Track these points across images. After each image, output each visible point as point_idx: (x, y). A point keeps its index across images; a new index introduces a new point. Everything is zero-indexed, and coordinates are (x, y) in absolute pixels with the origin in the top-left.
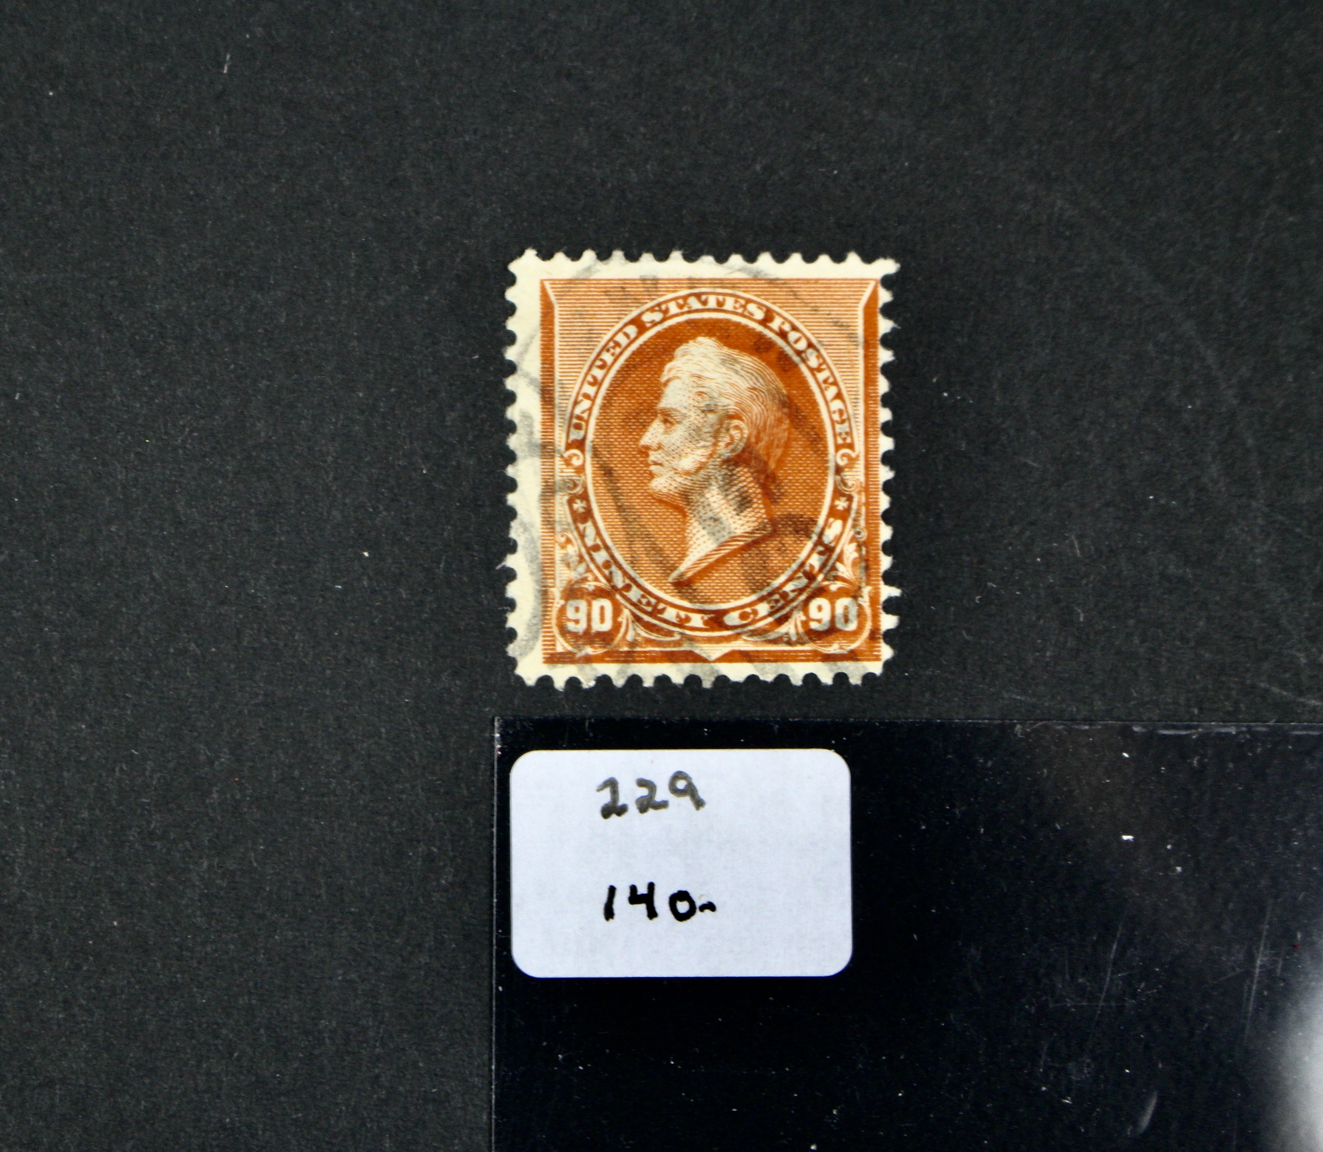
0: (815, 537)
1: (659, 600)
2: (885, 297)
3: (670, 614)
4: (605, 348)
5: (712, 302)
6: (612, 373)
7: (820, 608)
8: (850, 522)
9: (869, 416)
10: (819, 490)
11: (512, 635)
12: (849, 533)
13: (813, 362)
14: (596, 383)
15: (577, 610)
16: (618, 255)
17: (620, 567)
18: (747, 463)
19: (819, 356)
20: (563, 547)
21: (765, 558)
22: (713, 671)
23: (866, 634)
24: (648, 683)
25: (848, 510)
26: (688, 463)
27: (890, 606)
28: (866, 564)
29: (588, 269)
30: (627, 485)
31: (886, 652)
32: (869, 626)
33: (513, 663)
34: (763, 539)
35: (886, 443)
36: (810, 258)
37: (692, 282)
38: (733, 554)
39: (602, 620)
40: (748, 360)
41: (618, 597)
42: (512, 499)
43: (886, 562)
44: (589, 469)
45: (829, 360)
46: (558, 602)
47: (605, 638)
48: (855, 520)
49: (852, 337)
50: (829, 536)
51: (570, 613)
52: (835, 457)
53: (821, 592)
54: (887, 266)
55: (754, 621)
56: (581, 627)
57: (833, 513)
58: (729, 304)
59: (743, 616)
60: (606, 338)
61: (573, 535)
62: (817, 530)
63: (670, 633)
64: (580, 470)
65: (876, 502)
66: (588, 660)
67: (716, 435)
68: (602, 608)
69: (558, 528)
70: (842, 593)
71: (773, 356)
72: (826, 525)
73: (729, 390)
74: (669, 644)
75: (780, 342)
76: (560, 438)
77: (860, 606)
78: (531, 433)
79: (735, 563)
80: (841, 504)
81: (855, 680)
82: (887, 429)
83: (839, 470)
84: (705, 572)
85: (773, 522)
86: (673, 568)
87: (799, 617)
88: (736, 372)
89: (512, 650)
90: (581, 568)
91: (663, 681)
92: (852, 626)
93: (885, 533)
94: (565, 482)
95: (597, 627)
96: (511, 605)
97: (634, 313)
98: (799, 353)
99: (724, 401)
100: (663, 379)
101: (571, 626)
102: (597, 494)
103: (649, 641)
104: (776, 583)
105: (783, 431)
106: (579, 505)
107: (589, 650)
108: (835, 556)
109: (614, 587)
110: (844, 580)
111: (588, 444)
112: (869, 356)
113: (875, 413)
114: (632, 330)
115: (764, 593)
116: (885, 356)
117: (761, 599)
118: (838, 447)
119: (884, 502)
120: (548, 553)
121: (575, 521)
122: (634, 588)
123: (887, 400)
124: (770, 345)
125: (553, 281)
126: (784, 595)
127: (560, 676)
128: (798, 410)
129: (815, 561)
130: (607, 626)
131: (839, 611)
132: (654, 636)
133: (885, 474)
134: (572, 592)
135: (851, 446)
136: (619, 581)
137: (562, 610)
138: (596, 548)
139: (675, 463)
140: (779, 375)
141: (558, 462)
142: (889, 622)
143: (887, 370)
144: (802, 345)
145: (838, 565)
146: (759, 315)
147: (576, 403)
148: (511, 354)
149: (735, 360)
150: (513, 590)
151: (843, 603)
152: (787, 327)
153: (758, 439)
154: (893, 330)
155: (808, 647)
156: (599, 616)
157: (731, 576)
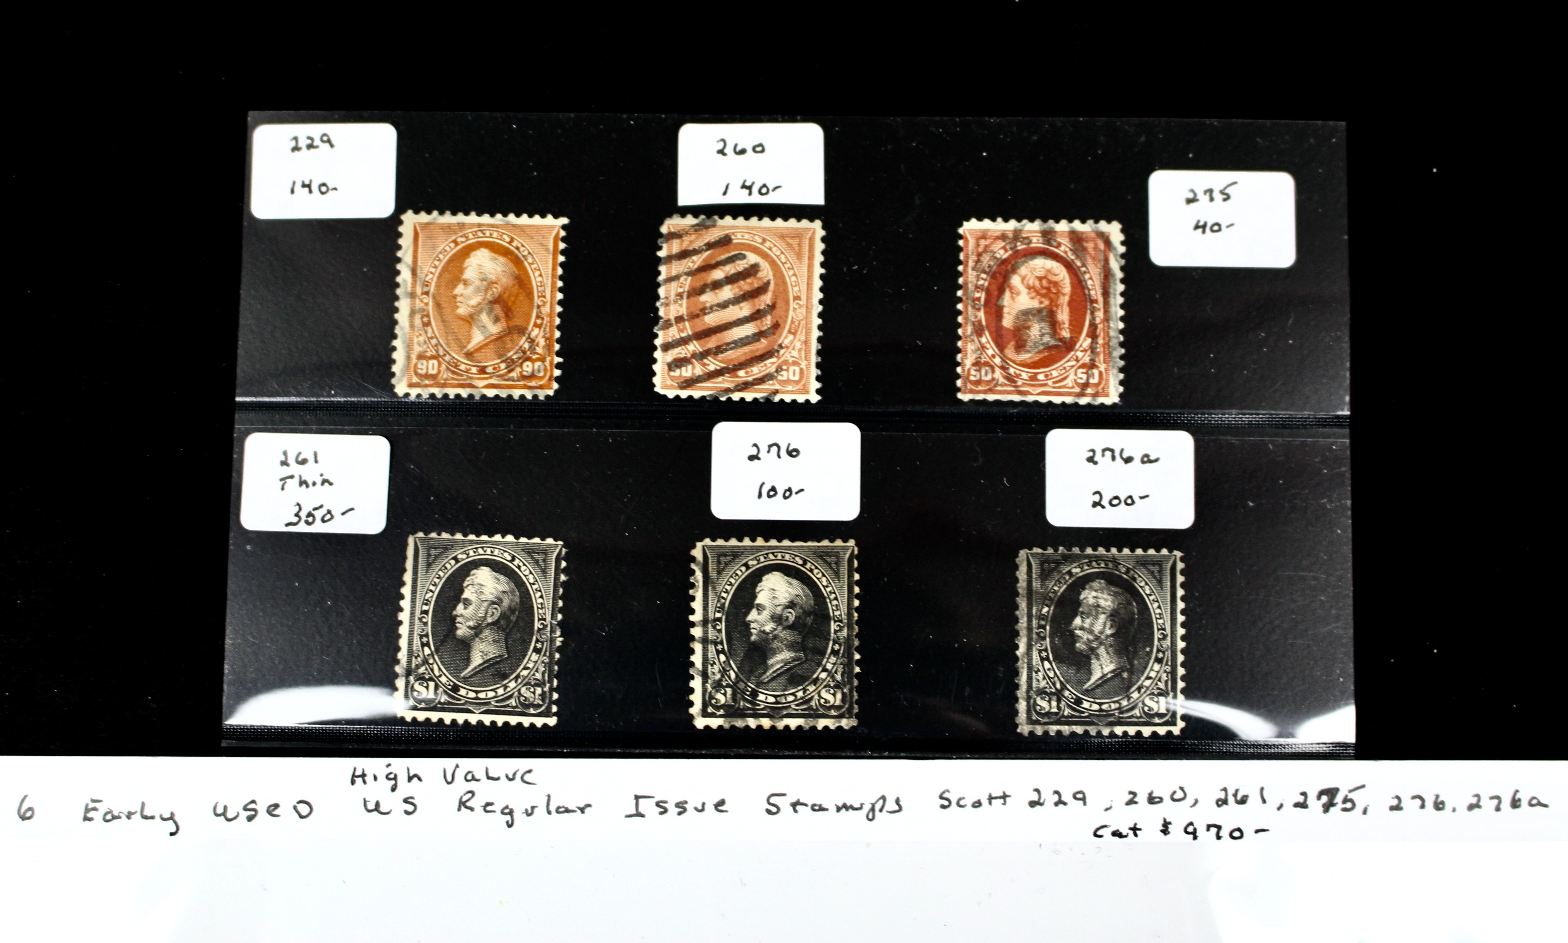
0: (527, 335)
2: (563, 233)
3: (463, 367)
4: (440, 253)
5: (488, 233)
6: (443, 263)
7: (528, 366)
8: (542, 329)
9: (553, 284)
10: (529, 316)
11: (393, 374)
12: (542, 334)
13: (530, 260)
15: (422, 364)
16: (448, 213)
17: (442, 346)
18: (499, 304)
19: (533, 258)
20: (418, 337)
21: (504, 343)
22: (480, 392)
23: (547, 378)
24: (452, 397)
25: (542, 324)
26: (474, 302)
27: (558, 366)
28: (549, 347)
29: (435, 219)
30: (447, 311)
31: (556, 386)
32: (548, 374)
33: (393, 386)
34: (505, 336)
35: (560, 296)
36: (531, 216)
37: (479, 225)
38: (491, 342)
39: (433, 369)
40: (502, 259)
41: (441, 359)
42: (397, 316)
43: (557, 347)
44: (431, 304)
45: (537, 260)
46: (414, 361)
47: (434, 377)
48: (545, 328)
49: (547, 250)
50: (533, 334)
51: (419, 366)
52: (537, 301)
53: (529, 359)
54: (564, 221)
55: (499, 371)
56: (423, 372)
57: (536, 325)
58: (495, 234)
59: (494, 369)
60: (441, 248)
61: (422, 332)
62: (528, 332)
63: (462, 375)
64: (427, 304)
65: (554, 321)
66: (426, 386)
67: (486, 290)
68: (433, 365)
69: (416, 329)
70: (537, 360)
71: (513, 258)
72: (532, 330)
73: (493, 272)
74: (461, 380)
75: (516, 251)
76: (419, 290)
77: (545, 366)
78: (406, 288)
79: (492, 346)
80: (539, 321)
81: (542, 398)
82: (561, 290)
84: (479, 349)
85: (509, 328)
86: (465, 347)
87: (518, 370)
88: (497, 264)
89: (393, 381)
91: (458, 396)
92: (541, 374)
93: (557, 334)
94: (420, 309)
95: (431, 372)
96: (394, 362)
97: (453, 238)
98: (524, 256)
99: (491, 276)
100: (465, 265)
101: (419, 371)
102: (433, 315)
103: (453, 379)
104: (509, 355)
105: (515, 290)
106: (425, 319)
107: (427, 382)
108: (535, 344)
109: (439, 355)
110: (538, 354)
111: (431, 294)
112: (555, 259)
113: (556, 283)
114: (452, 245)
115: (504, 359)
116: (562, 259)
117: (502, 362)
118: (539, 297)
119: (558, 321)
120: (411, 340)
121: (423, 326)
122: (448, 355)
123: (561, 278)
124: (511, 252)
125: (420, 224)
127: (414, 392)
129: (526, 346)
130: (435, 372)
131: (536, 367)
132: (455, 377)
133: (559, 309)
134: (421, 357)
135: (544, 297)
136: (441, 352)
137: (416, 365)
138: (432, 338)
139: (468, 302)
140: (515, 266)
141: (418, 301)
142: (557, 373)
143: (562, 264)
144: (525, 253)
145: (537, 348)
146: (508, 240)
147: (427, 275)
148: (399, 254)
149: (497, 259)
150: (395, 355)
151: (538, 364)
152: (519, 245)
153: (504, 293)
154: (566, 248)
155: (521, 383)
156: (432, 367)
157: (490, 351)
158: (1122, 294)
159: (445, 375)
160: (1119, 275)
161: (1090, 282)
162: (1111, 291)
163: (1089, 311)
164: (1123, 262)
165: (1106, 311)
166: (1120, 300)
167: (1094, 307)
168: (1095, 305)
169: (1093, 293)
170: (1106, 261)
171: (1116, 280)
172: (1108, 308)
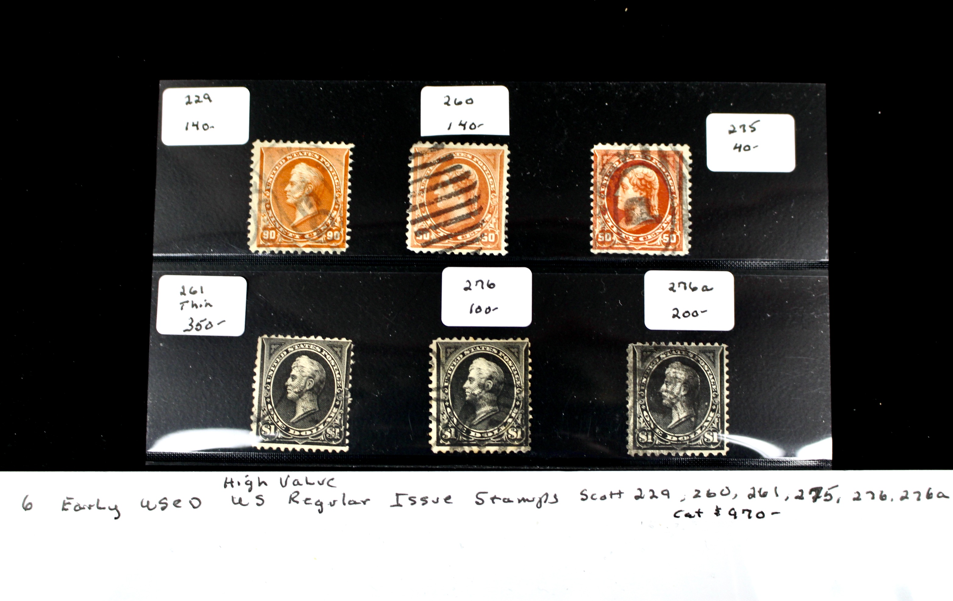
0: (329, 215)
1: (288, 231)
2: (351, 153)
3: (291, 235)
4: (277, 165)
5: (305, 154)
6: (278, 172)
7: (330, 234)
8: (339, 211)
9: (345, 184)
10: (331, 203)
11: (249, 239)
12: (338, 214)
13: (331, 170)
14: (274, 174)
15: (266, 233)
16: (281, 141)
17: (278, 222)
18: (312, 196)
19: (333, 168)
20: (263, 217)
21: (316, 220)
22: (301, 250)
23: (342, 241)
24: (284, 253)
25: (338, 208)
26: (297, 195)
27: (348, 234)
28: (343, 222)
29: (273, 145)
30: (281, 200)
31: (347, 246)
32: (342, 239)
33: (249, 247)
34: (316, 215)
35: (349, 191)
36: (331, 143)
37: (300, 149)
38: (307, 220)
39: (273, 236)
40: (314, 169)
41: (277, 230)
42: (250, 204)
43: (348, 222)
44: (271, 196)
45: (335, 169)
46: (261, 231)
47: (273, 241)
49: (341, 163)
50: (333, 215)
51: (264, 234)
52: (335, 194)
53: (330, 230)
54: (352, 146)
55: (313, 237)
56: (267, 238)
57: (335, 209)
58: (310, 154)
59: (310, 236)
60: (277, 162)
61: (266, 214)
62: (330, 213)
63: (290, 240)
64: (269, 197)
65: (346, 206)
66: (269, 246)
67: (305, 188)
68: (273, 233)
69: (262, 212)
70: (336, 230)
71: (321, 168)
73: (309, 177)
74: (290, 242)
75: (323, 164)
76: (264, 188)
77: (341, 234)
78: (256, 187)
79: (308, 222)
81: (339, 253)
82: (350, 188)
83: (336, 198)
84: (301, 224)
85: (318, 211)
86: (292, 222)
87: (324, 236)
88: (311, 172)
89: (249, 243)
90: (268, 222)
91: (288, 252)
92: (338, 239)
94: (264, 200)
95: (271, 238)
96: (249, 232)
97: (284, 156)
98: (327, 167)
99: (307, 179)
100: (292, 173)
101: (264, 237)
102: (273, 203)
103: (285, 242)
104: (319, 227)
106: (268, 206)
107: (269, 244)
108: (334, 220)
109: (276, 228)
110: (336, 226)
111: (271, 190)
112: (346, 169)
113: (347, 183)
114: (284, 161)
115: (315, 230)
116: (350, 169)
117: (315, 231)
118: (336, 192)
119: (348, 207)
120: (259, 218)
121: (267, 210)
122: (281, 228)
123: (350, 180)
124: (320, 165)
125: (264, 148)
126: (321, 230)
127: (261, 250)
128: (326, 182)
129: (329, 222)
130: (274, 238)
131: (335, 234)
132: (286, 240)
133: (349, 199)
134: (265, 228)
135: (340, 192)
136: (277, 226)
137: (262, 234)
138: (272, 217)
139: (293, 195)
140: (322, 173)
141: (263, 195)
142: (348, 238)
143: (350, 172)
144: (328, 165)
145: (336, 223)
146: (317, 157)
147: (268, 179)
148: (252, 166)
149: (311, 169)
150: (250, 228)
151: (336, 233)
152: (325, 161)
153: (316, 189)
154: (353, 162)
155: (326, 244)
156: (272, 235)
157: (307, 225)
158: (690, 189)
159: (280, 239)
160: (688, 177)
161: (670, 182)
162: (684, 187)
163: (670, 199)
164: (690, 169)
166: (689, 192)
167: (673, 197)
168: (674, 195)
169: (672, 188)
170: (681, 168)
171: (686, 180)
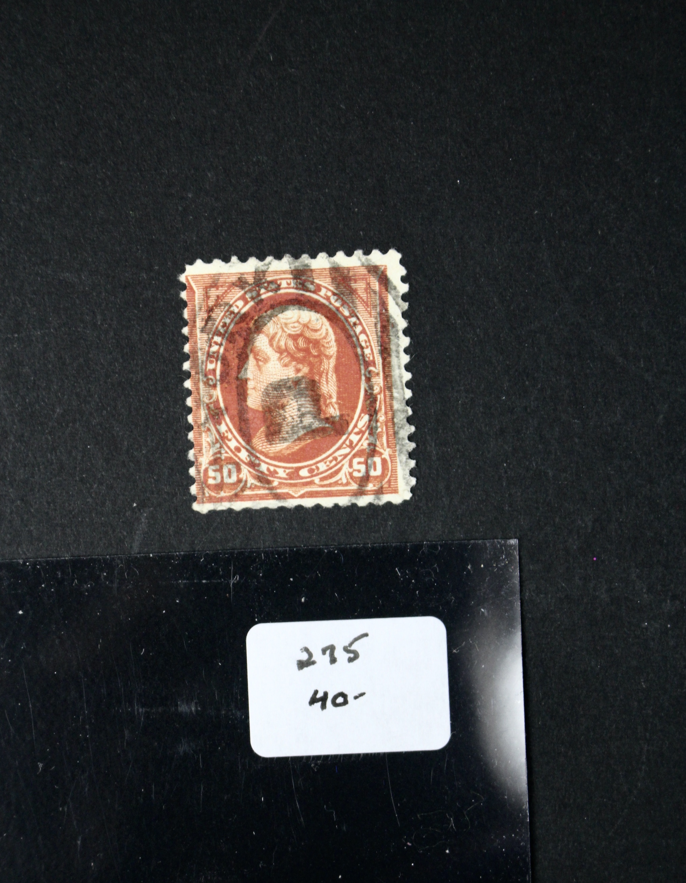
158: (406, 351)
160: (402, 324)
161: (362, 337)
162: (393, 347)
163: (363, 378)
164: (406, 306)
165: (387, 376)
166: (405, 359)
167: (370, 372)
168: (371, 368)
169: (367, 351)
170: (384, 304)
171: (397, 331)
172: (390, 371)
